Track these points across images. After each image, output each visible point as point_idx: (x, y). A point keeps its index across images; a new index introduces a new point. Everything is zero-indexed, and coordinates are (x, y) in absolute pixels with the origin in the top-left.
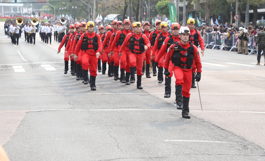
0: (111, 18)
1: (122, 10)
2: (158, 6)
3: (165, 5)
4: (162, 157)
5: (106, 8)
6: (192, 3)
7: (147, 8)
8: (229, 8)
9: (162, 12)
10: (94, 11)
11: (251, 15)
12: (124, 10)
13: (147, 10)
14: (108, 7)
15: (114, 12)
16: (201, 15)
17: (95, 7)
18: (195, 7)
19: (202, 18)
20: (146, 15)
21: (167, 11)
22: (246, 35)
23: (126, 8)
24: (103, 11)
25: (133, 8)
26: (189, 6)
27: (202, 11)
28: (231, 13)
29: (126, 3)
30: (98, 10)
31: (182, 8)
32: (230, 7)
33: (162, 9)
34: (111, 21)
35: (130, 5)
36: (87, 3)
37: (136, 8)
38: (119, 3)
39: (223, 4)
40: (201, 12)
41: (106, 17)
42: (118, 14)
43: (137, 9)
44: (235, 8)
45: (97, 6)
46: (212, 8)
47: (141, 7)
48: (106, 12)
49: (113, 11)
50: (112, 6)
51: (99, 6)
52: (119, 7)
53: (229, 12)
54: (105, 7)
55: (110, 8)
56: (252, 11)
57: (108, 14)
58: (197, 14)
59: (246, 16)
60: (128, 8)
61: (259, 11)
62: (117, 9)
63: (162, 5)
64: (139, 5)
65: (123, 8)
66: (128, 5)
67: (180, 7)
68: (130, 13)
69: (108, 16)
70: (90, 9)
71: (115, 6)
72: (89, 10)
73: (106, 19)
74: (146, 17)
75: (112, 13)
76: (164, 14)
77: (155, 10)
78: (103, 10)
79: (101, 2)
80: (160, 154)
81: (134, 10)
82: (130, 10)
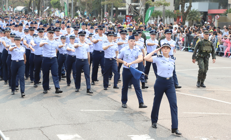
0: (20, 9)
1: (28, 4)
2: (52, 2)
3: (57, 1)
4: (82, 124)
5: (16, 1)
7: (44, 3)
8: (100, 7)
9: (55, 6)
10: (7, 4)
11: (114, 11)
12: (29, 4)
13: (44, 4)
15: (21, 5)
16: (81, 10)
18: (78, 4)
20: (44, 8)
21: (58, 5)
22: (113, 27)
23: (30, 2)
25: (36, 3)
26: (75, 4)
27: (83, 7)
28: (102, 9)
30: (9, 2)
31: (71, 4)
33: (55, 4)
34: (19, 11)
39: (96, 3)
41: (16, 8)
42: (24, 6)
43: (38, 4)
44: (104, 7)
46: (91, 7)
48: (16, 4)
52: (26, 2)
53: (101, 9)
55: (18, 2)
56: (114, 9)
57: (18, 6)
58: (79, 9)
59: (111, 12)
60: (32, 2)
61: (119, 9)
62: (24, 3)
63: (55, 1)
67: (69, 4)
69: (17, 7)
71: (22, 1)
72: (3, 2)
73: (16, 9)
74: (44, 9)
76: (57, 7)
77: (50, 4)
78: (14, 3)
81: (36, 4)
82: (34, 4)
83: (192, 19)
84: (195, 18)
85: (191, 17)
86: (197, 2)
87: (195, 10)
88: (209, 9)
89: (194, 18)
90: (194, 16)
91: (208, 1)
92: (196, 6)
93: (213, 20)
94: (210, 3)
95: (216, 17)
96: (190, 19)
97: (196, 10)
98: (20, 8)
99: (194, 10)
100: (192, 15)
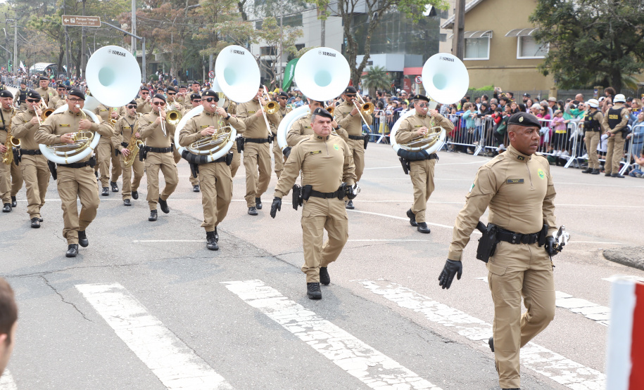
0: (40, 68)
1: (57, 58)
4: (132, 264)
6: (154, 53)
8: (201, 62)
10: (15, 58)
12: (59, 57)
14: (36, 53)
15: (45, 60)
17: (16, 52)
18: (157, 58)
19: (166, 72)
23: (62, 55)
24: (29, 58)
25: (72, 55)
26: (149, 57)
28: (204, 67)
29: (61, 48)
30: (20, 56)
31: (141, 58)
32: (201, 60)
34: (41, 72)
35: (68, 51)
36: (5, 45)
37: (76, 57)
38: (52, 49)
40: (165, 65)
42: (50, 62)
43: (78, 58)
44: (208, 62)
45: (19, 51)
47: (84, 55)
48: (33, 58)
49: (43, 58)
50: (42, 52)
51: (22, 50)
52: (53, 53)
53: (201, 67)
54: (32, 52)
55: (38, 54)
57: (36, 62)
58: (160, 67)
60: (65, 55)
62: (49, 56)
64: (80, 51)
65: (58, 55)
66: (66, 51)
68: (68, 62)
69: (36, 64)
70: (9, 54)
71: (46, 52)
72: (7, 56)
73: (32, 68)
75: (41, 61)
78: (29, 56)
79: (25, 45)
80: (128, 261)
81: (73, 58)
82: (68, 58)
83: (374, 85)
84: (380, 82)
85: (372, 81)
86: (384, 53)
87: (380, 67)
88: (405, 67)
89: (378, 83)
90: (377, 80)
91: (404, 53)
92: (380, 61)
93: (413, 86)
94: (407, 55)
95: (416, 79)
96: (370, 86)
97: (382, 68)
98: (41, 66)
99: (377, 67)
100: (373, 78)
